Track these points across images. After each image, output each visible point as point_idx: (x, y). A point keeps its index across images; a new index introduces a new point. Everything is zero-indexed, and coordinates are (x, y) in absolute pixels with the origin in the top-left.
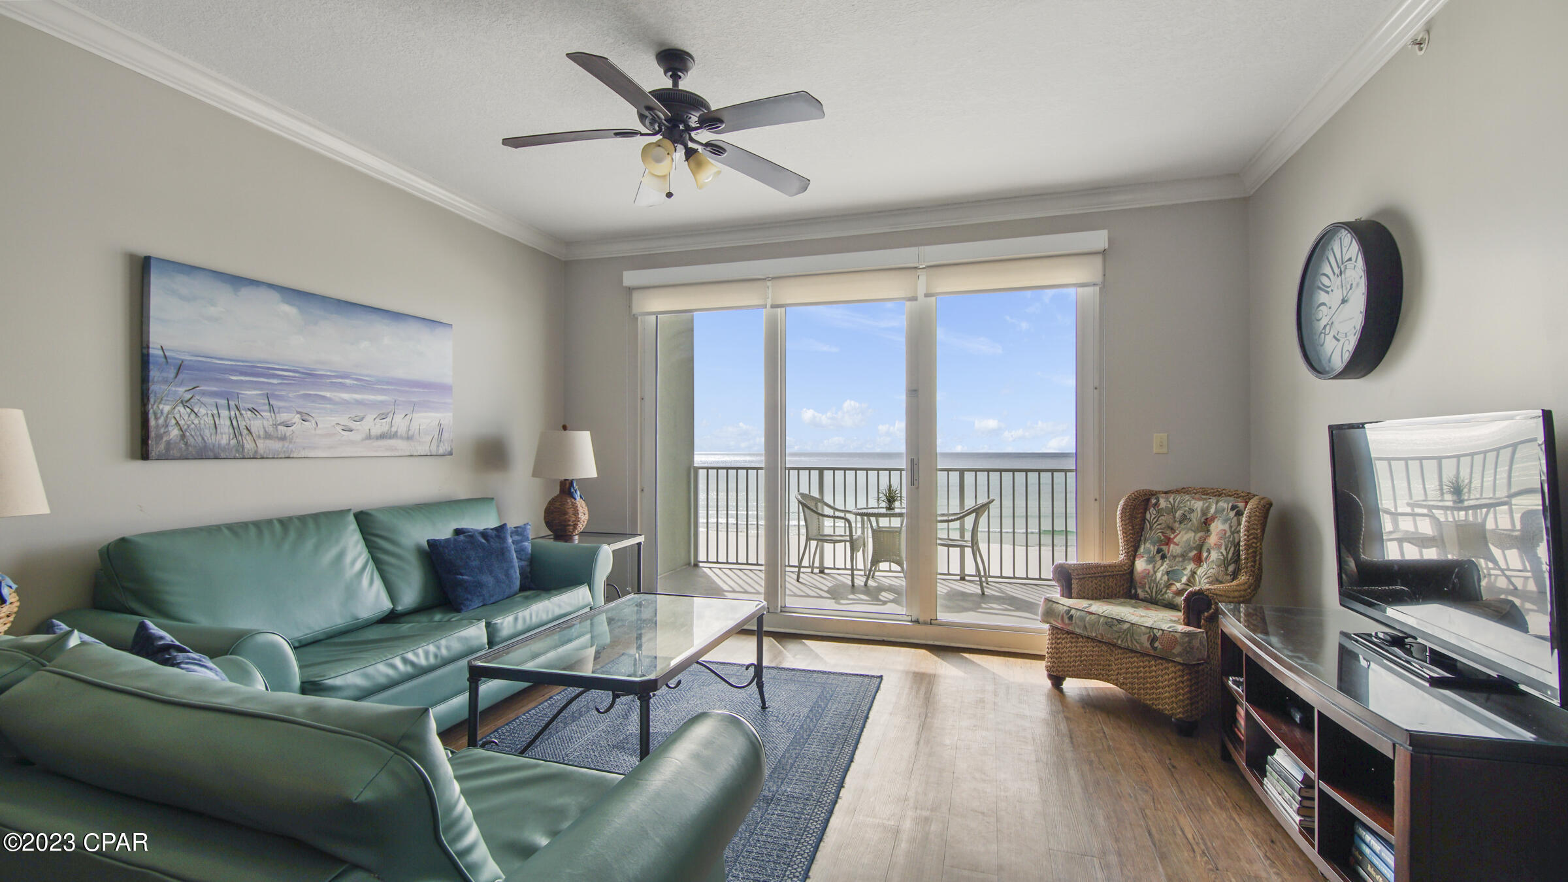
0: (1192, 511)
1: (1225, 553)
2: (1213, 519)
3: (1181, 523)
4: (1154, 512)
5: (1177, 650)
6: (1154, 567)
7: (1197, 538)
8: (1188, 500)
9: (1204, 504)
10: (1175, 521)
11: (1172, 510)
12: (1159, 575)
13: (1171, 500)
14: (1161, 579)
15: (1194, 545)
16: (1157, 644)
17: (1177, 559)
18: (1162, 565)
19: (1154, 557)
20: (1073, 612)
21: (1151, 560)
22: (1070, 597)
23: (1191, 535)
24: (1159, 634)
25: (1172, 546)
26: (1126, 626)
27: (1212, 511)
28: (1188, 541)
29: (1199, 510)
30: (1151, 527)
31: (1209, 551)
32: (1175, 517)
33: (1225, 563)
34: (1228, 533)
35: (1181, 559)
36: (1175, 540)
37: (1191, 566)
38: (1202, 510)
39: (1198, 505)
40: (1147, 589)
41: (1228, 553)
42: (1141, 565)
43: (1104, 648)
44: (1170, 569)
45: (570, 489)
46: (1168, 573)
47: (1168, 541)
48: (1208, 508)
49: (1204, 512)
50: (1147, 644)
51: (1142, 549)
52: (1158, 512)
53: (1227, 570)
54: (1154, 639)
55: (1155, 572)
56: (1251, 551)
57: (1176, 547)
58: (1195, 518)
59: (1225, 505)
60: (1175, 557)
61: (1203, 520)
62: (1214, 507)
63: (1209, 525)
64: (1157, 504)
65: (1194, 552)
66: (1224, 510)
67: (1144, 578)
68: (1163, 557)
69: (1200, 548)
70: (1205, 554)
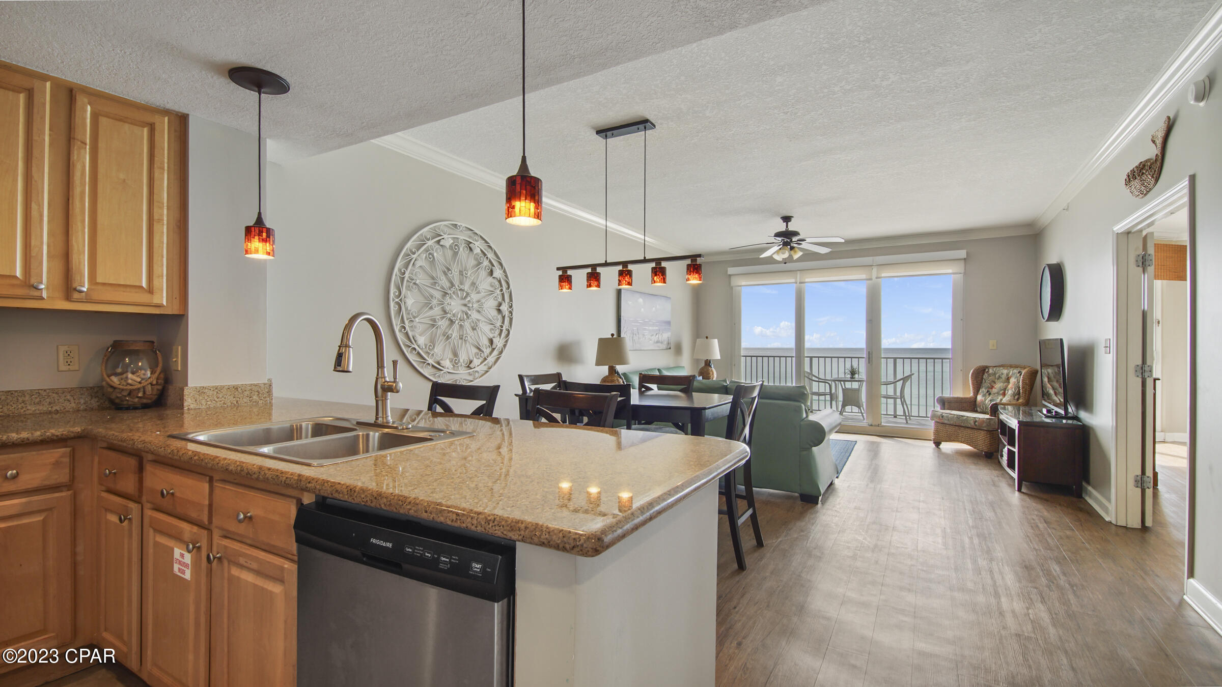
0: (1002, 374)
2: (1011, 377)
3: (998, 379)
5: (985, 425)
6: (983, 398)
7: (1004, 386)
8: (1001, 370)
9: (1008, 371)
10: (995, 379)
11: (995, 374)
12: (987, 401)
13: (994, 370)
14: (987, 403)
15: (1002, 388)
16: (976, 423)
18: (987, 397)
19: (985, 394)
20: (944, 414)
21: (984, 395)
22: (944, 409)
23: (1002, 384)
24: (977, 419)
25: (993, 389)
26: (965, 418)
27: (1011, 374)
28: (1000, 387)
29: (1005, 374)
30: (985, 382)
31: (1008, 391)
32: (995, 377)
33: (1014, 395)
34: (1016, 382)
35: (997, 395)
36: (995, 387)
37: (1001, 397)
39: (1005, 371)
40: (981, 407)
41: (1015, 391)
42: (979, 398)
43: (957, 428)
45: (709, 364)
46: (991, 400)
47: (992, 387)
48: (1009, 373)
49: (1007, 375)
50: (973, 424)
51: (980, 391)
52: (988, 375)
53: (1014, 398)
54: (975, 422)
55: (985, 400)
56: (1024, 389)
57: (995, 389)
58: (1004, 377)
59: (1016, 371)
60: (994, 394)
61: (1007, 378)
62: (1011, 372)
63: (1009, 380)
64: (988, 372)
65: (1003, 391)
66: (1015, 373)
67: (980, 403)
68: (990, 394)
69: (1005, 389)
70: (1006, 392)
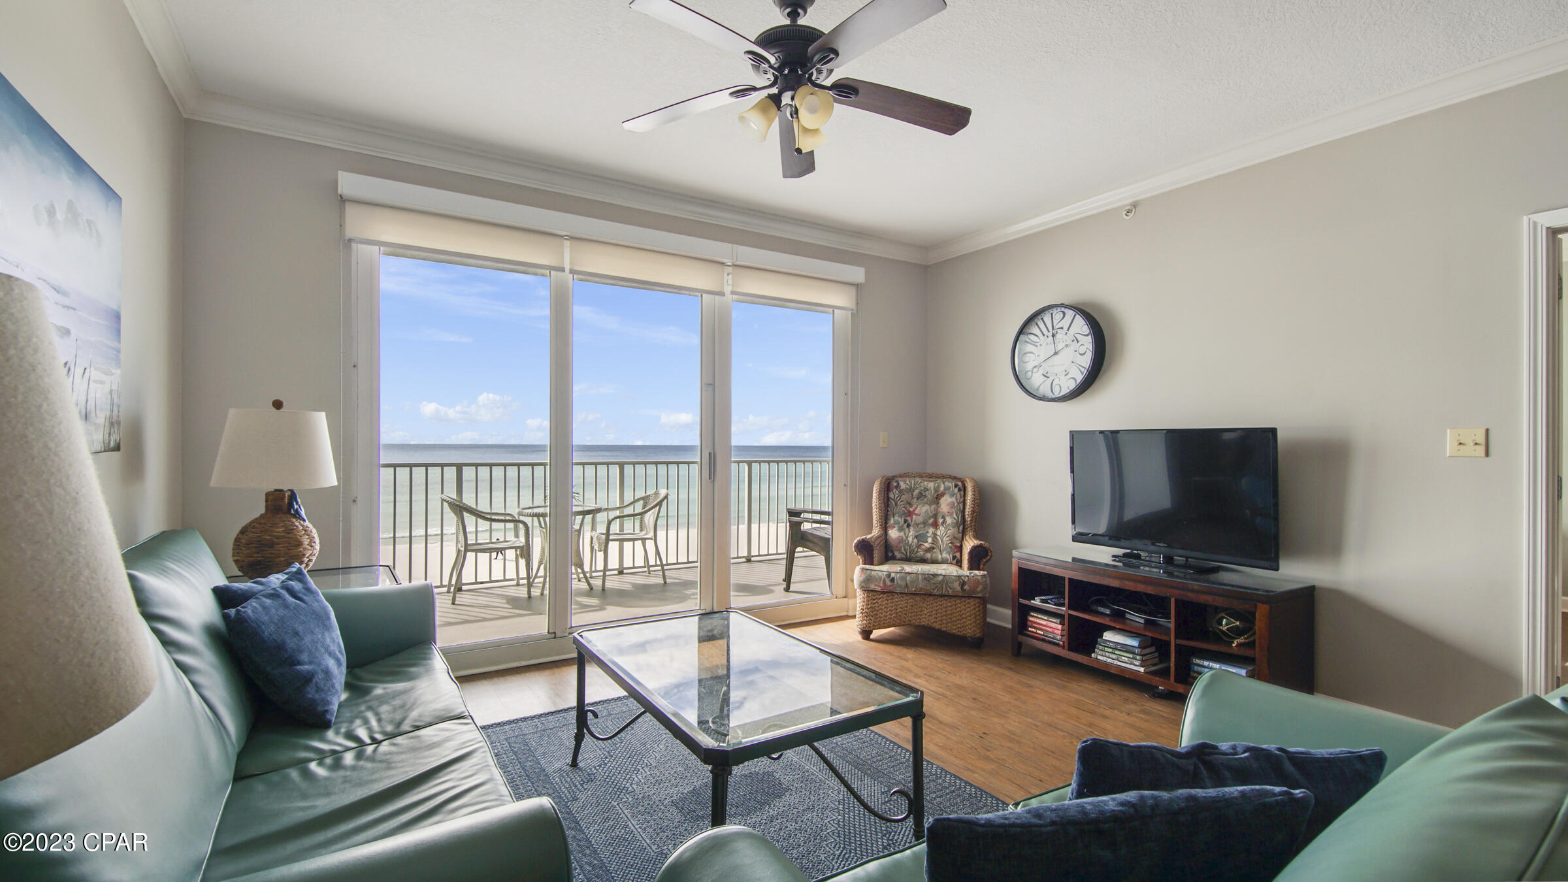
0: (926, 489)
1: (956, 518)
2: (943, 495)
3: (918, 499)
4: (897, 492)
5: (980, 587)
6: (905, 534)
7: (932, 509)
8: (921, 482)
9: (935, 485)
10: (913, 498)
11: (910, 490)
12: (910, 539)
13: (908, 482)
14: (912, 542)
15: (932, 515)
16: (966, 587)
17: (920, 526)
18: (909, 532)
19: (902, 526)
20: (893, 575)
21: (901, 529)
23: (926, 507)
24: (966, 579)
25: (914, 517)
26: (940, 578)
27: (942, 488)
28: (927, 511)
29: (932, 489)
30: (896, 504)
31: (943, 517)
32: (913, 495)
33: (957, 525)
34: (956, 504)
35: (922, 526)
36: (916, 512)
37: (931, 530)
38: (934, 489)
39: (931, 485)
40: (903, 551)
41: (958, 518)
42: (893, 534)
43: (918, 598)
44: (917, 534)
45: (291, 505)
46: (916, 537)
47: (910, 514)
48: (939, 486)
49: (936, 490)
50: (959, 588)
51: (892, 521)
52: (900, 492)
53: (959, 529)
54: (963, 584)
55: (907, 537)
56: (975, 514)
57: (918, 517)
58: (930, 495)
59: (950, 484)
60: (918, 525)
61: (935, 496)
62: (942, 486)
63: (940, 499)
64: (898, 486)
65: (932, 520)
66: (950, 488)
67: (899, 543)
68: (908, 526)
69: (935, 516)
70: (941, 521)
